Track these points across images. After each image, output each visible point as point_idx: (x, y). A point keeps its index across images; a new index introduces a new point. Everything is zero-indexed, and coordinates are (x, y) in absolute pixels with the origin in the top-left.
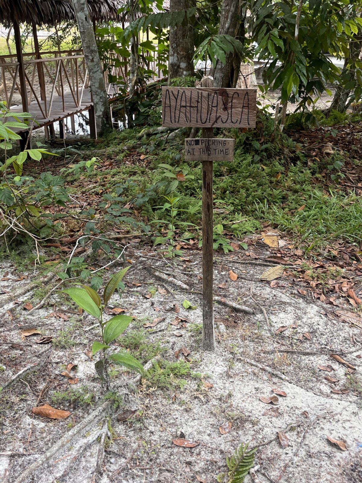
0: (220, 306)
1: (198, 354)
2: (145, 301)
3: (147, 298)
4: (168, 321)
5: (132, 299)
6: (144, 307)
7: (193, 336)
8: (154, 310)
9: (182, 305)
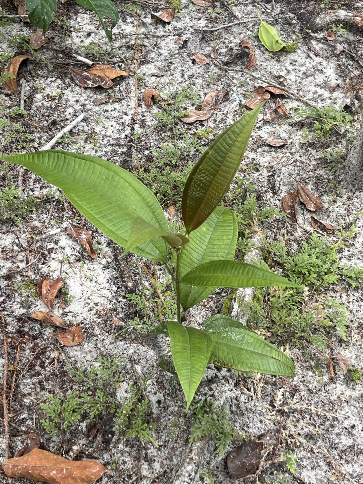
0: (352, 38)
1: (339, 203)
2: (160, 31)
3: (164, 23)
4: (237, 96)
5: (128, 29)
6: (165, 52)
7: (312, 145)
8: (194, 62)
9: (257, 37)
